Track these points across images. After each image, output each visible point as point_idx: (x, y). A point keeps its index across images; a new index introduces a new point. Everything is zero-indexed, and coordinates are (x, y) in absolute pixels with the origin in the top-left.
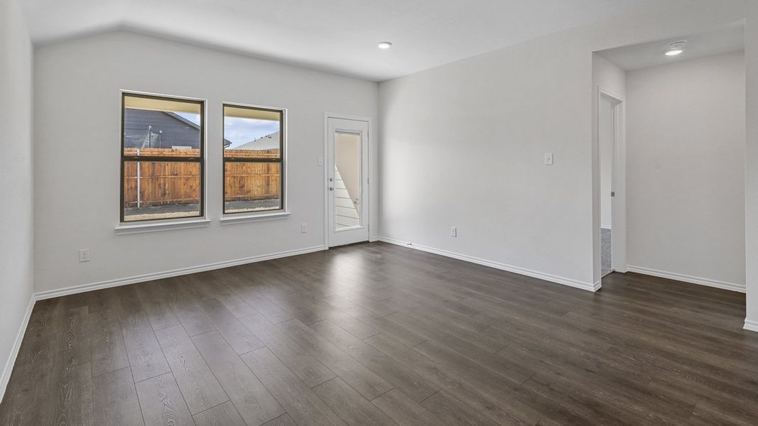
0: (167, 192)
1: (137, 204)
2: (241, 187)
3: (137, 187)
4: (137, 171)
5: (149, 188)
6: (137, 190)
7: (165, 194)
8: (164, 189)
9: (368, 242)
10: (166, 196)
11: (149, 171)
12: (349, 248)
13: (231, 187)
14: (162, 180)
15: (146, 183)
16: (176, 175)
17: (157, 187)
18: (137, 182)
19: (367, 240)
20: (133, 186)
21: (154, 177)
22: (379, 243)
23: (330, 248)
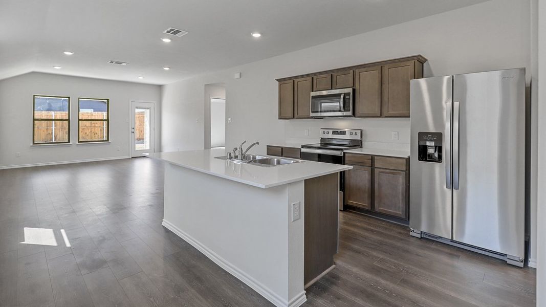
3: (52, 133)
4: (52, 125)
11: (60, 125)
15: (58, 131)
18: (52, 130)
23: (132, 158)
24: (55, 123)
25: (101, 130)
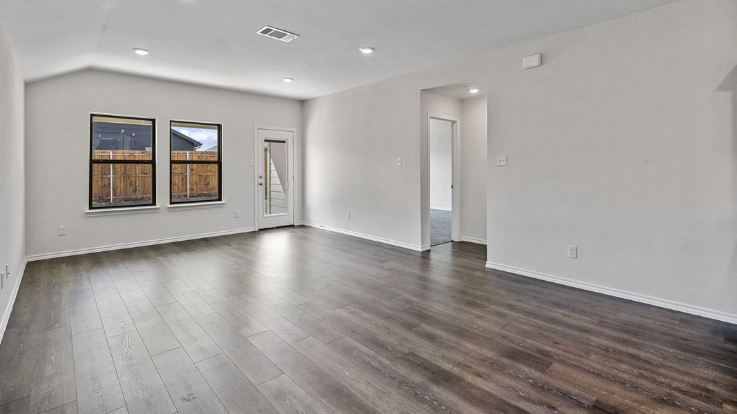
0: (138, 189)
1: (110, 199)
2: (207, 185)
3: (110, 184)
4: (110, 170)
5: (121, 185)
6: (110, 188)
7: (136, 191)
8: (135, 186)
9: (293, 226)
10: (137, 192)
11: (121, 170)
12: (277, 230)
13: (197, 184)
14: (133, 178)
15: (119, 181)
16: (146, 174)
17: (129, 185)
18: (110, 180)
19: (292, 224)
20: (106, 184)
21: (126, 176)
22: (302, 226)
23: (260, 230)
24: (114, 168)
25: (182, 179)
